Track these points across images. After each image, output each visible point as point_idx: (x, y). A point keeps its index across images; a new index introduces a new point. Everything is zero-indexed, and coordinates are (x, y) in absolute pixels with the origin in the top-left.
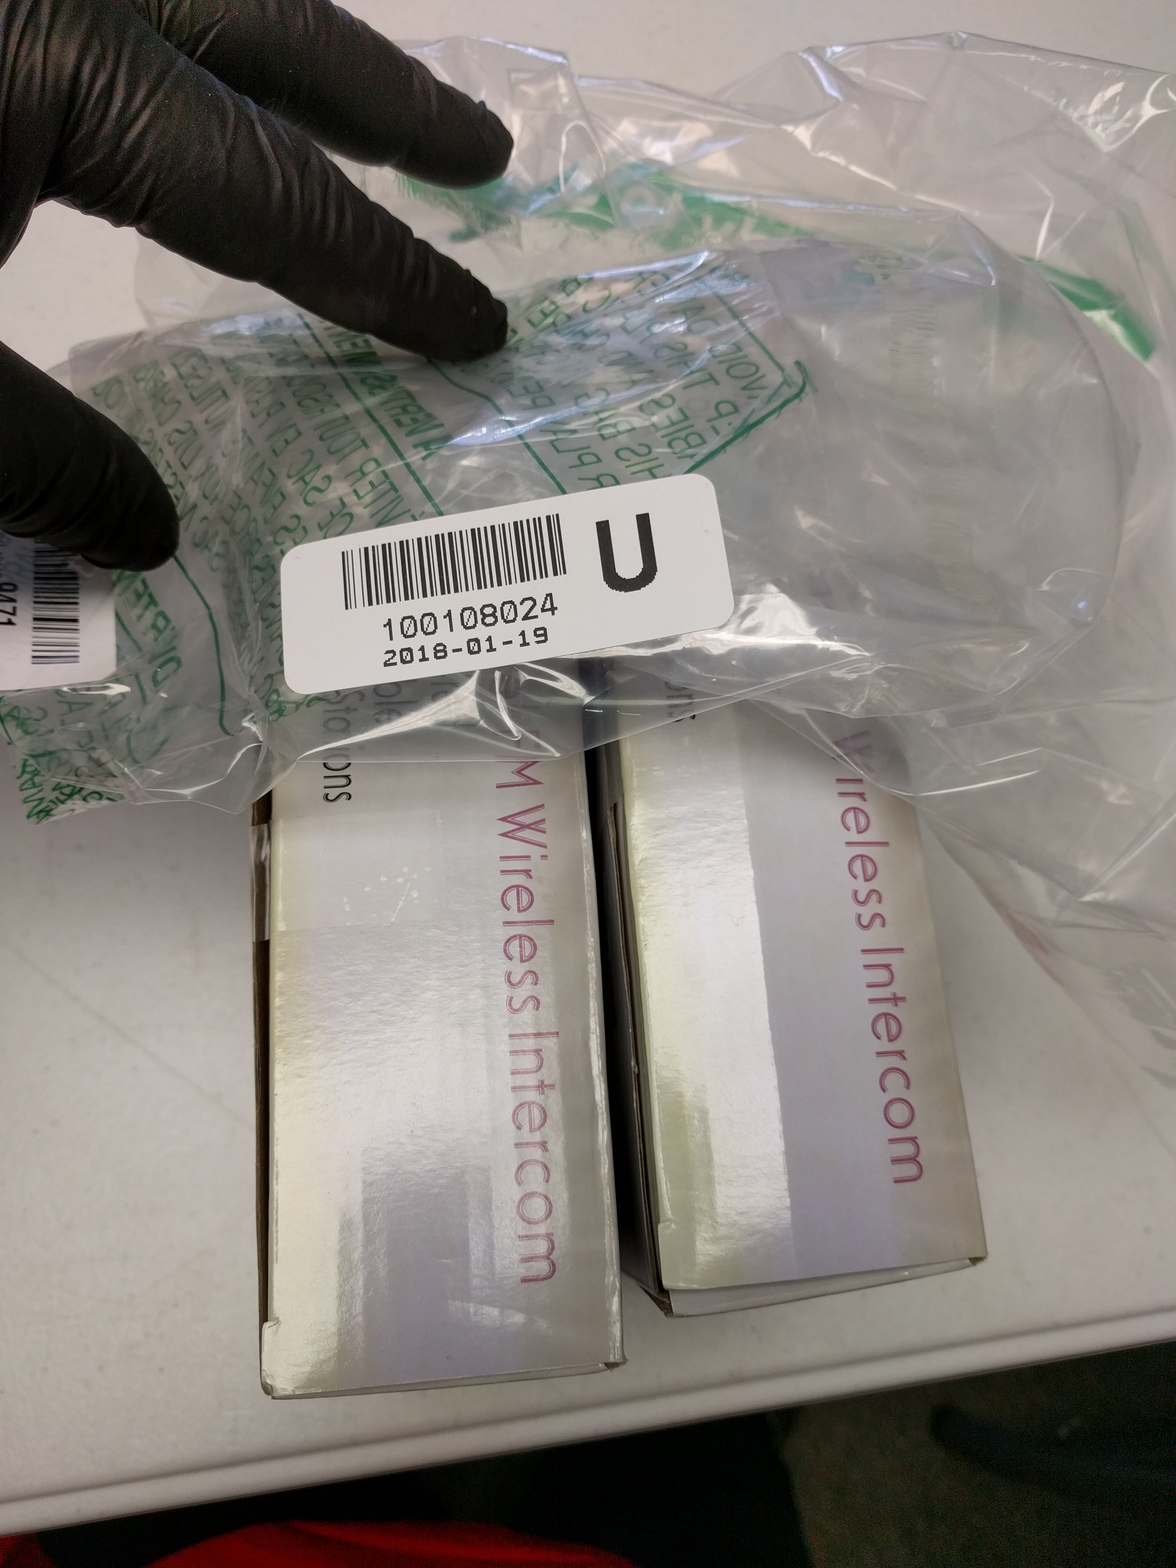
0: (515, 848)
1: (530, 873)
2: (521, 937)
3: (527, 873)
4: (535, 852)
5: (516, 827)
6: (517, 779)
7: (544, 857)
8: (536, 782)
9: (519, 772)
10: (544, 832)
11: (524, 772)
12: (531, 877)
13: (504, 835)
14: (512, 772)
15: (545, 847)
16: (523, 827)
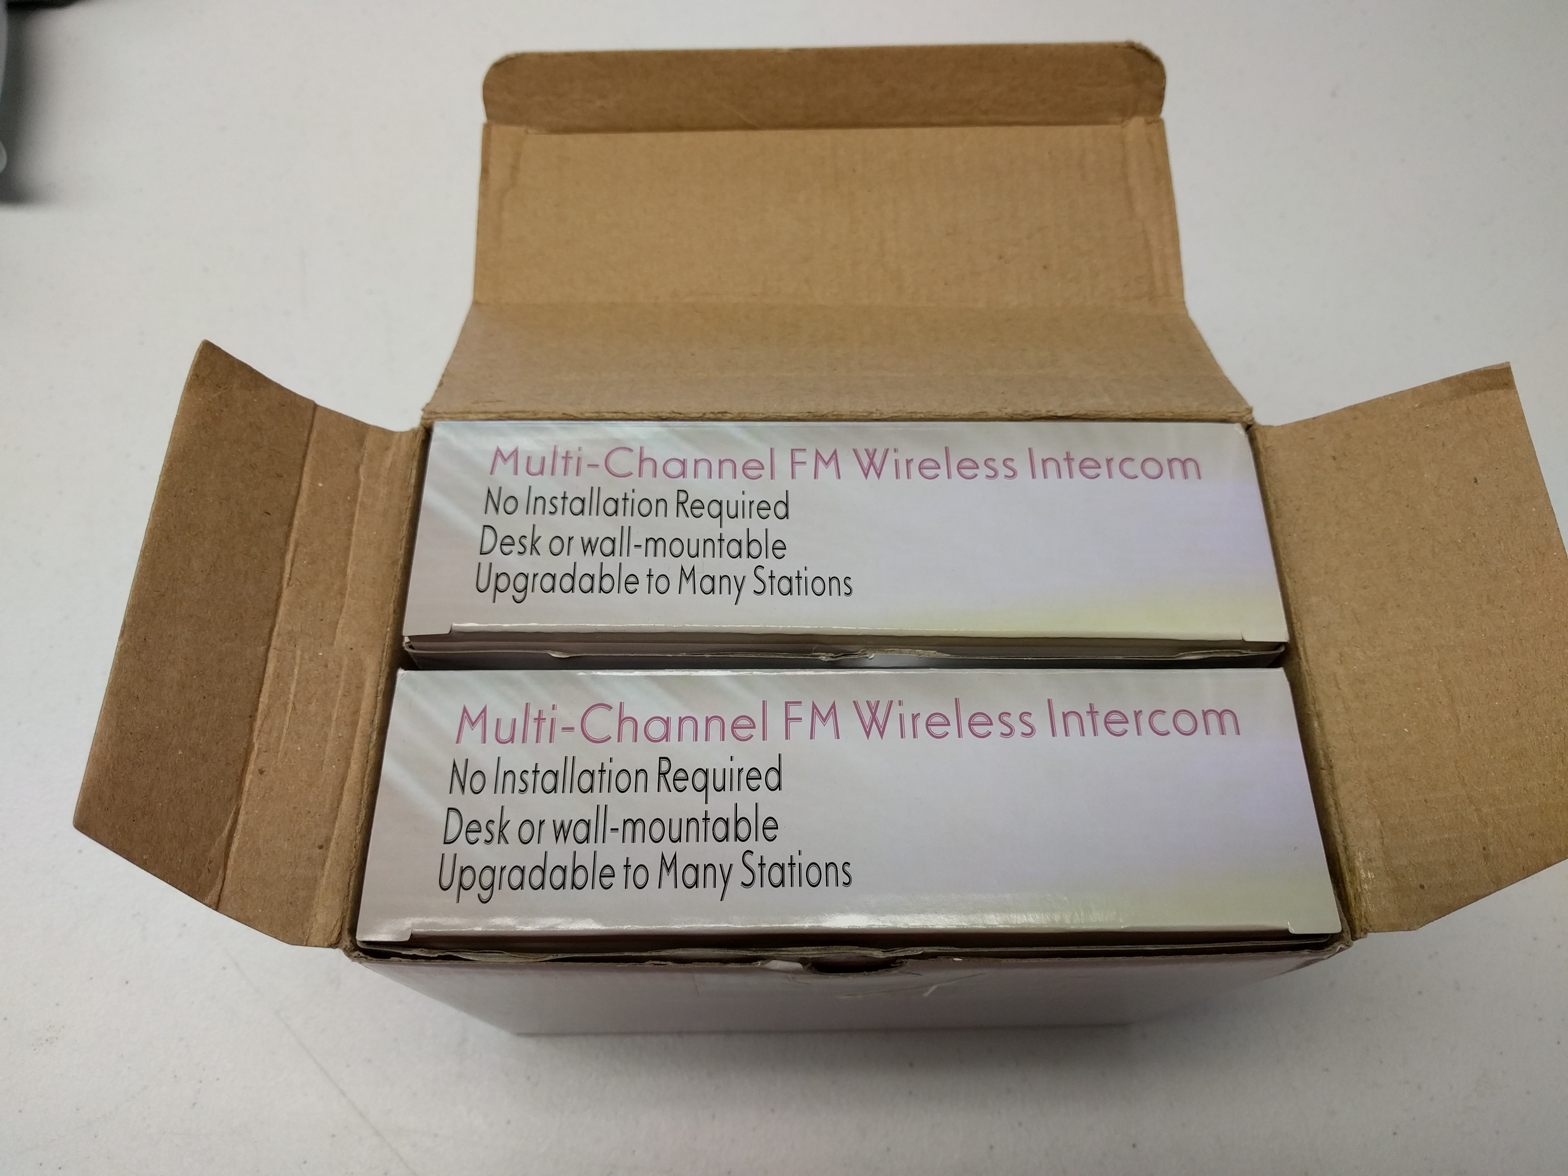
0: (893, 726)
1: (915, 715)
2: (970, 725)
3: (915, 717)
4: (896, 711)
5: (874, 725)
6: (831, 720)
7: (900, 703)
8: (833, 706)
9: (824, 720)
10: (878, 702)
11: (824, 716)
12: (919, 714)
13: (882, 734)
14: (824, 725)
15: (892, 702)
16: (874, 719)
